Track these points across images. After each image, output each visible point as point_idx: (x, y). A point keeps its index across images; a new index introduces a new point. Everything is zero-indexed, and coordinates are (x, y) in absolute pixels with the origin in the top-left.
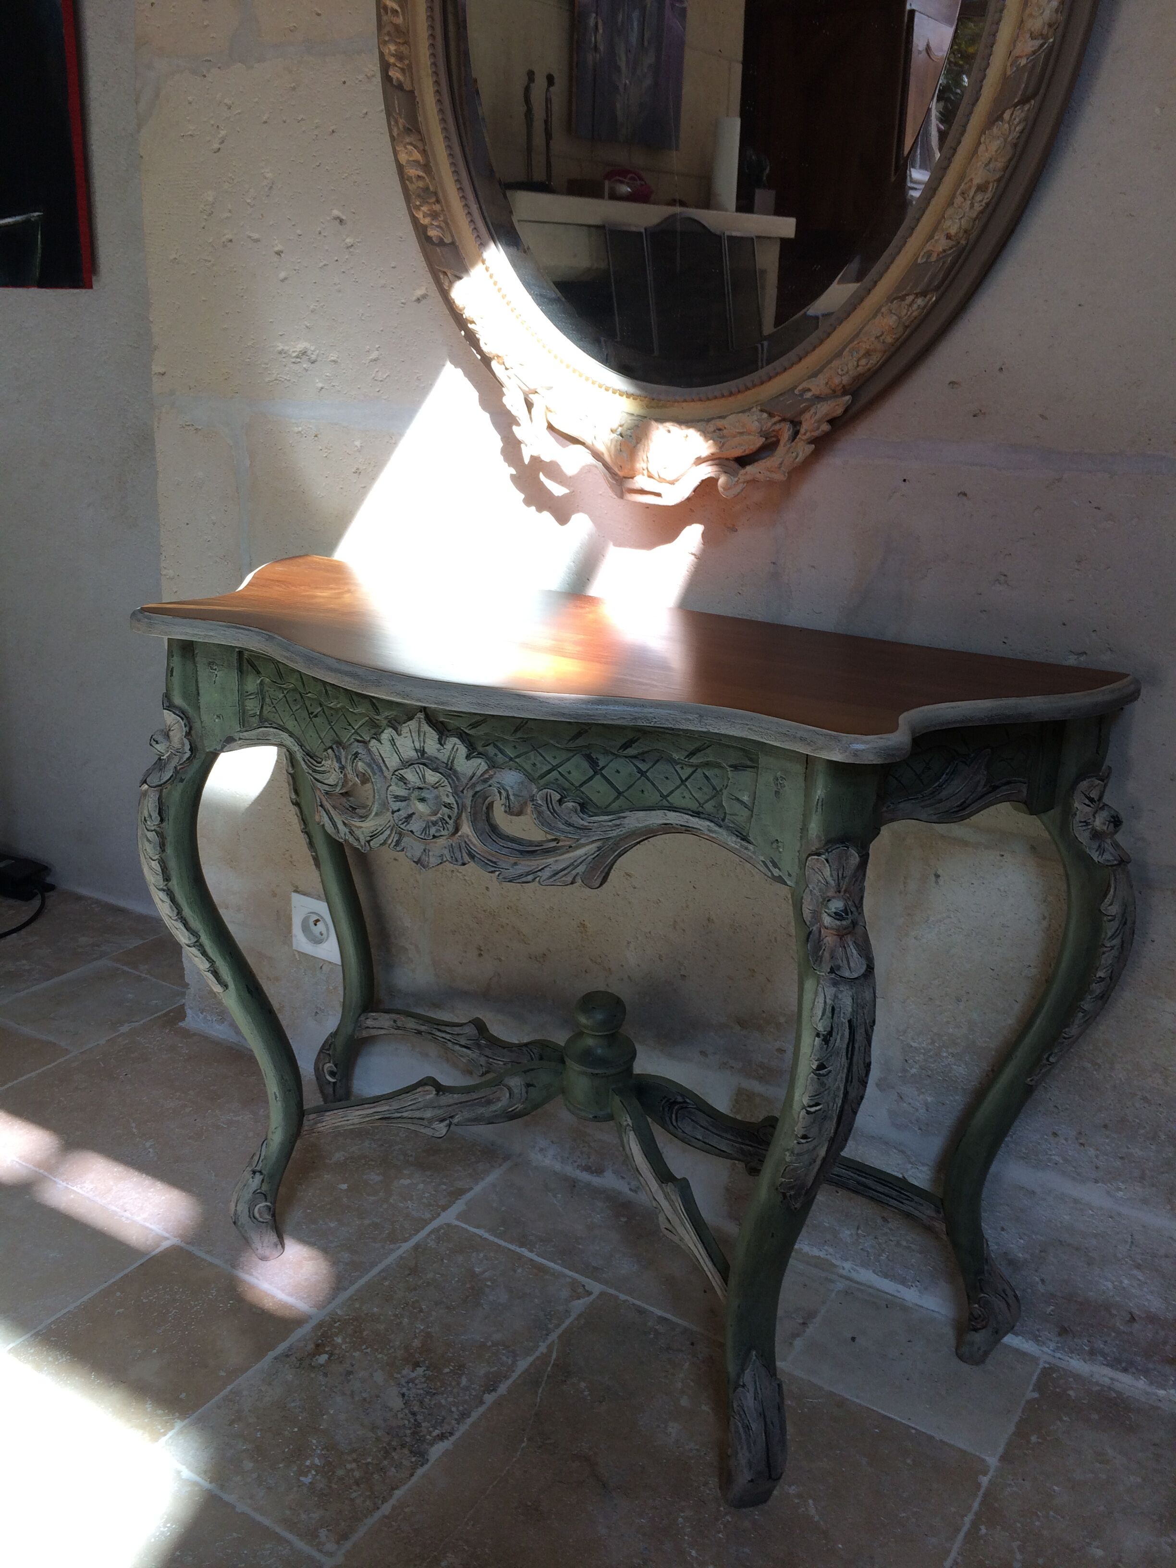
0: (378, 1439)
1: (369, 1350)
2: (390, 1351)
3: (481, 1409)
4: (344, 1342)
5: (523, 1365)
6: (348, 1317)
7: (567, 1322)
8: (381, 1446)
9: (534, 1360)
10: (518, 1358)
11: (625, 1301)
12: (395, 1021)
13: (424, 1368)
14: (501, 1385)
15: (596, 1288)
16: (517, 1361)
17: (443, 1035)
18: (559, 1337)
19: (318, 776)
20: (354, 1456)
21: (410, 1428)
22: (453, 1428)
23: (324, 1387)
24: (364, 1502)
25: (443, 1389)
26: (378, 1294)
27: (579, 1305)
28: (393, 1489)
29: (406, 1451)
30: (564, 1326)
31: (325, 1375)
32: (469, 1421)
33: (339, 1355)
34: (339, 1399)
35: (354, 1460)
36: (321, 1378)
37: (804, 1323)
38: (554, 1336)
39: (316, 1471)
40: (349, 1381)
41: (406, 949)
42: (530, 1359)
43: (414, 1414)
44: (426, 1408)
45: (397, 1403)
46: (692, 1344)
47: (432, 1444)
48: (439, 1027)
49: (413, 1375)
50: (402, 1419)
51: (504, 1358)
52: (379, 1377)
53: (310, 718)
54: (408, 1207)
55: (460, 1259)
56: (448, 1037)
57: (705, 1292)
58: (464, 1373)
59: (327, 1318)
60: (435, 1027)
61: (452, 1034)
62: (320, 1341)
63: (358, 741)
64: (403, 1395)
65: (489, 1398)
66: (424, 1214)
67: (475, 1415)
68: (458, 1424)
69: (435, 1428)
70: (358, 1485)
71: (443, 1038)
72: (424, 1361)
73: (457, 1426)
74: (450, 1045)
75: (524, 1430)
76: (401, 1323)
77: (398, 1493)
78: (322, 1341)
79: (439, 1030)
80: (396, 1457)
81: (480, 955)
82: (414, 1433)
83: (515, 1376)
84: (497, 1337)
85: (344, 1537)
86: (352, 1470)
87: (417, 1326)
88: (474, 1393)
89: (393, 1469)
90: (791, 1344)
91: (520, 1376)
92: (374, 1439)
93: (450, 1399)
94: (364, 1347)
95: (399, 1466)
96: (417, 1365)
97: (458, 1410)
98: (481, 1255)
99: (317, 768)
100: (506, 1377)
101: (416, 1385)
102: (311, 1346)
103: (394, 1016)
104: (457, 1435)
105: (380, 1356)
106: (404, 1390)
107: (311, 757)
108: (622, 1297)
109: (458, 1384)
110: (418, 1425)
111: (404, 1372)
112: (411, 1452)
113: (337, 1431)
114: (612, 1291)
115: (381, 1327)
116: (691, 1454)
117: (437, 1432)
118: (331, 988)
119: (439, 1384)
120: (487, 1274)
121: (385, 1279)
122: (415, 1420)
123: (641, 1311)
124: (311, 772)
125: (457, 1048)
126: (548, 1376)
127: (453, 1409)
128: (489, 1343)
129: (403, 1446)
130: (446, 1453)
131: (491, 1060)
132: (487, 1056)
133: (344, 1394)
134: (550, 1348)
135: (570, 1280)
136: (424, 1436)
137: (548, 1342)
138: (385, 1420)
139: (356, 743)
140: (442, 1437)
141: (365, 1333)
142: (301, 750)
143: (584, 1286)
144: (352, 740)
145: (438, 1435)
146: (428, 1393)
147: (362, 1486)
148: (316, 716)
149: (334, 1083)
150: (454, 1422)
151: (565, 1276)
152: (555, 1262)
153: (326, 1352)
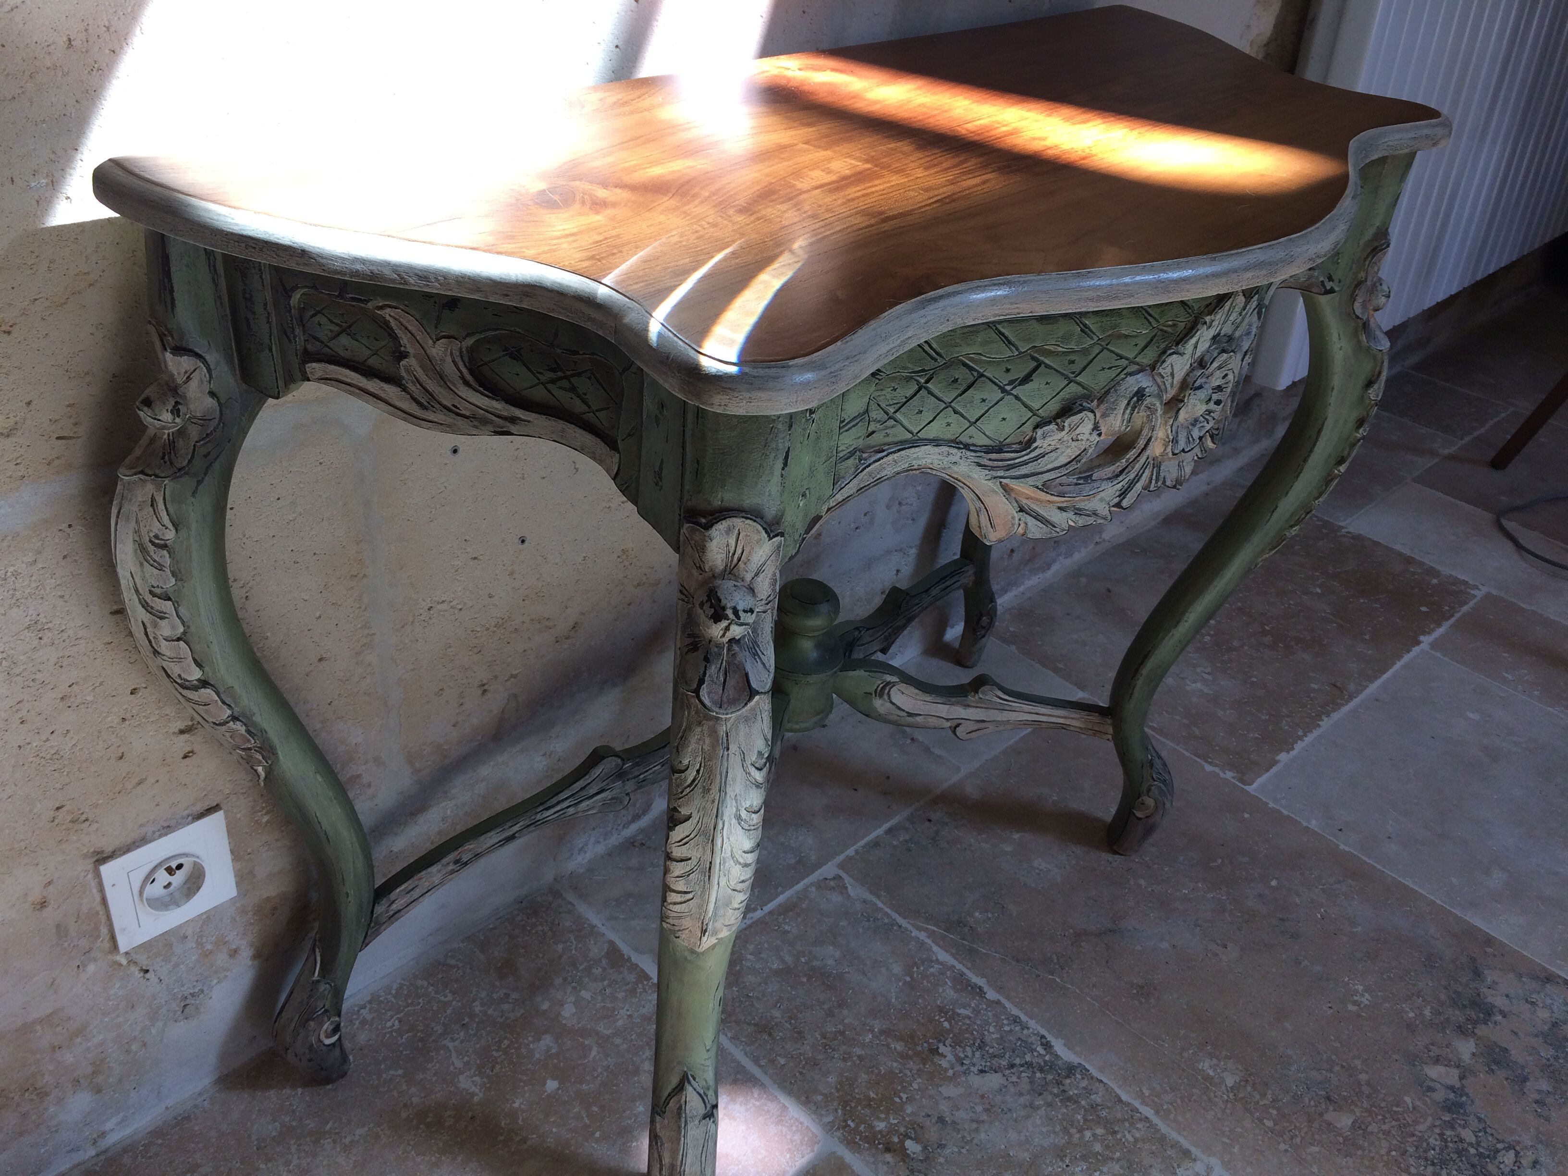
0: (1049, 1105)
1: (904, 1096)
2: (909, 1074)
3: (1008, 1005)
4: (887, 1119)
5: (943, 956)
6: (840, 1111)
7: (880, 905)
8: (1059, 1104)
9: (938, 945)
10: (934, 958)
11: (857, 852)
12: (456, 862)
13: (941, 1046)
14: (973, 981)
15: (829, 869)
16: (937, 960)
17: (558, 808)
18: (905, 918)
19: (1024, 470)
20: (1073, 1131)
21: (1034, 1073)
22: (1035, 1034)
23: (964, 1151)
24: (1137, 1129)
25: (975, 1033)
26: (801, 1073)
27: (855, 890)
28: (1120, 1100)
29: (1068, 1081)
30: (889, 911)
31: (941, 1146)
32: (1024, 1018)
33: (907, 1128)
34: (983, 1136)
35: (1081, 1131)
36: (947, 1152)
37: (913, 739)
38: (900, 920)
39: (1095, 1171)
40: (954, 1122)
41: (359, 776)
42: (935, 948)
43: (1012, 1066)
44: (1005, 1053)
45: (994, 1080)
46: (930, 821)
47: (1057, 1057)
48: (548, 804)
49: (950, 1057)
50: (1019, 1078)
51: (932, 970)
52: (949, 1090)
53: (1003, 390)
54: (630, 1016)
55: (750, 979)
56: (566, 804)
57: (856, 790)
58: (953, 1010)
59: (839, 1134)
60: (541, 808)
61: (573, 795)
62: (881, 1146)
63: (1131, 374)
64: (982, 1071)
65: (991, 995)
66: (650, 1001)
67: (1015, 1011)
68: (1028, 1028)
69: (1032, 1051)
70: (1115, 1133)
71: (555, 813)
72: (929, 1044)
73: (1031, 1030)
74: (571, 810)
75: (1038, 976)
76: (859, 1057)
77: (1124, 1097)
78: (879, 1144)
79: (547, 809)
80: (1076, 1092)
81: (485, 691)
82: (1041, 1070)
83: (959, 966)
84: (897, 969)
85: (1187, 1154)
86: (1094, 1135)
87: (867, 1040)
88: (984, 1007)
89: (1093, 1097)
90: (937, 756)
91: (960, 963)
92: (1049, 1109)
93: (992, 1029)
94: (897, 1100)
95: (1089, 1092)
96: (935, 1051)
97: (1008, 1025)
98: (749, 957)
99: (1017, 461)
100: (962, 974)
101: (967, 1056)
102: (888, 1157)
103: (452, 857)
104: (1043, 1032)
105: (915, 1086)
106: (975, 1069)
107: (1000, 451)
108: (850, 852)
109: (969, 1018)
110: (1029, 1065)
111: (944, 1063)
112: (1068, 1077)
113: (1036, 1144)
114: (842, 857)
115: (863, 1077)
116: (1074, 862)
117: (1040, 1049)
118: (209, 947)
119: (967, 1035)
120: (789, 959)
121: (772, 1062)
122: (1022, 1066)
123: (876, 844)
124: (1001, 473)
125: (584, 805)
126: (964, 939)
127: (1007, 1028)
128: (908, 979)
129: (1059, 1083)
130: (1068, 1046)
131: (642, 776)
132: (634, 778)
133: (977, 1130)
134: (920, 929)
135: (813, 889)
136: (1045, 1062)
137: (910, 927)
138: (1021, 1094)
139: (1130, 380)
140: (1047, 1046)
141: (872, 1095)
142: (969, 453)
143: (826, 879)
144: (1122, 376)
145: (1045, 1049)
146: (980, 1047)
147: (1116, 1129)
148: (1027, 379)
149: (339, 1039)
150: (1025, 1032)
151: (806, 889)
152: (777, 896)
153: (902, 1142)
